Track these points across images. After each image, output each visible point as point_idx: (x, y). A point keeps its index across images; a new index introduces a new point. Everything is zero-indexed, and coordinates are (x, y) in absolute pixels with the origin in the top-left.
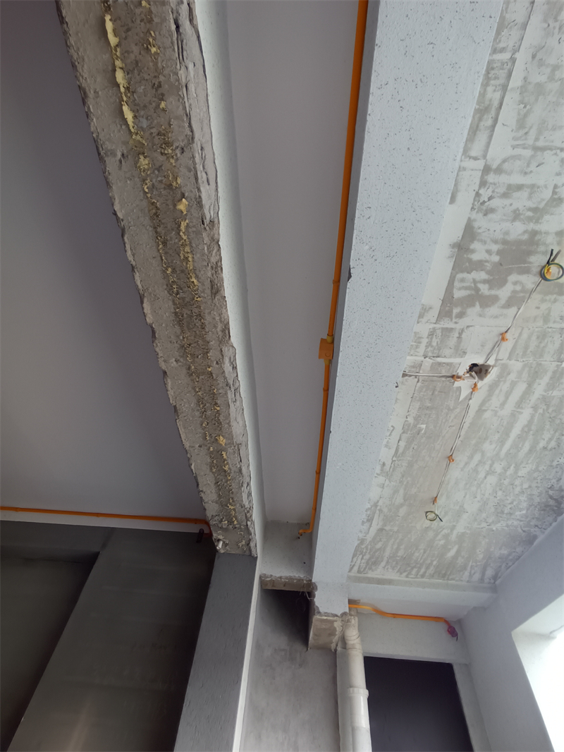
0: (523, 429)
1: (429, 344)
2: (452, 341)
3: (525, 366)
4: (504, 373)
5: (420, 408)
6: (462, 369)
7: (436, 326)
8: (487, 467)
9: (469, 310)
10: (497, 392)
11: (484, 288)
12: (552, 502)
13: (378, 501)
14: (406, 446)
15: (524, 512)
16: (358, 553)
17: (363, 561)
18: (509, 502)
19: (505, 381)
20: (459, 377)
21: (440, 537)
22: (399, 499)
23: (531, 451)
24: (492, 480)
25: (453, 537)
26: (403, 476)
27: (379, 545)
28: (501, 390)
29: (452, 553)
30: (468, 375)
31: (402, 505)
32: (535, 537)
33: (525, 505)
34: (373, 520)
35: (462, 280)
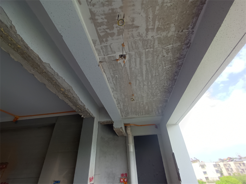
0: (146, 72)
1: (103, 52)
2: (109, 49)
3: (135, 53)
4: (130, 56)
5: (113, 71)
6: (118, 57)
7: (101, 45)
8: (142, 84)
9: (108, 39)
10: (132, 62)
11: (108, 31)
12: (166, 90)
13: (118, 98)
14: (116, 82)
15: (160, 94)
16: (122, 112)
17: (124, 114)
18: (154, 92)
19: (132, 59)
20: (118, 60)
21: (141, 104)
23: (152, 77)
24: (146, 87)
25: (145, 104)
26: (120, 90)
28: (133, 61)
29: (147, 108)
30: (121, 58)
31: (125, 98)
32: (167, 100)
33: (159, 92)
34: (120, 103)
35: (100, 30)
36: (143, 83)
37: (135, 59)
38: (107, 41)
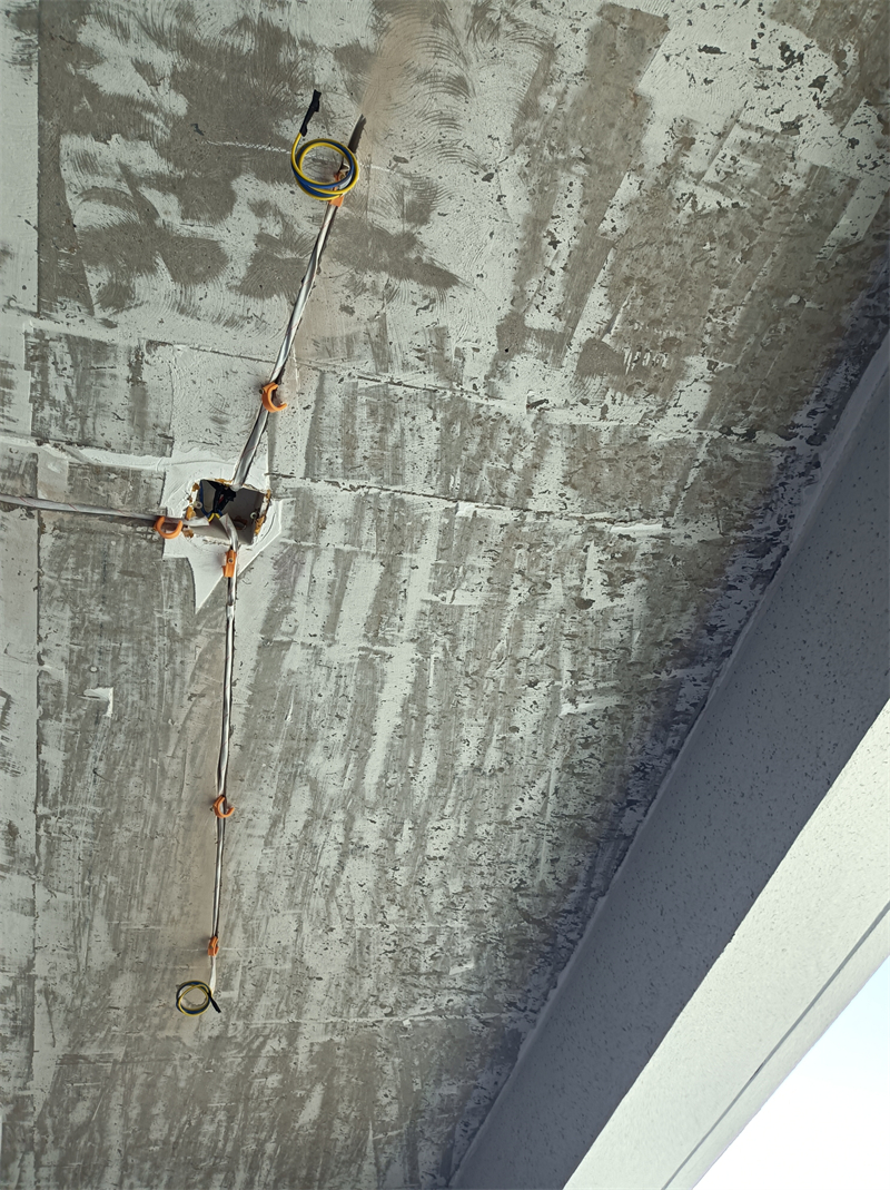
0: (404, 711)
1: (41, 397)
2: (118, 394)
3: (360, 503)
4: (308, 520)
5: (75, 629)
6: (177, 501)
7: (45, 325)
8: (337, 831)
9: (141, 284)
10: (303, 585)
11: (167, 208)
12: (533, 933)
13: (31, 964)
14: (66, 762)
15: (471, 966)
16: (19, 1147)
17: (44, 1172)
18: (424, 937)
19: (317, 552)
20: (172, 525)
21: (261, 1065)
22: (99, 952)
23: (444, 777)
24: (361, 871)
25: (302, 1059)
26: (89, 871)
27: (80, 1114)
28: (313, 582)
29: (311, 1110)
30: (204, 522)
31: (114, 971)
32: (517, 1037)
33: (466, 944)
34: (32, 1028)
35: (86, 163)
36: (348, 829)
37: (344, 562)
38: (118, 297)
